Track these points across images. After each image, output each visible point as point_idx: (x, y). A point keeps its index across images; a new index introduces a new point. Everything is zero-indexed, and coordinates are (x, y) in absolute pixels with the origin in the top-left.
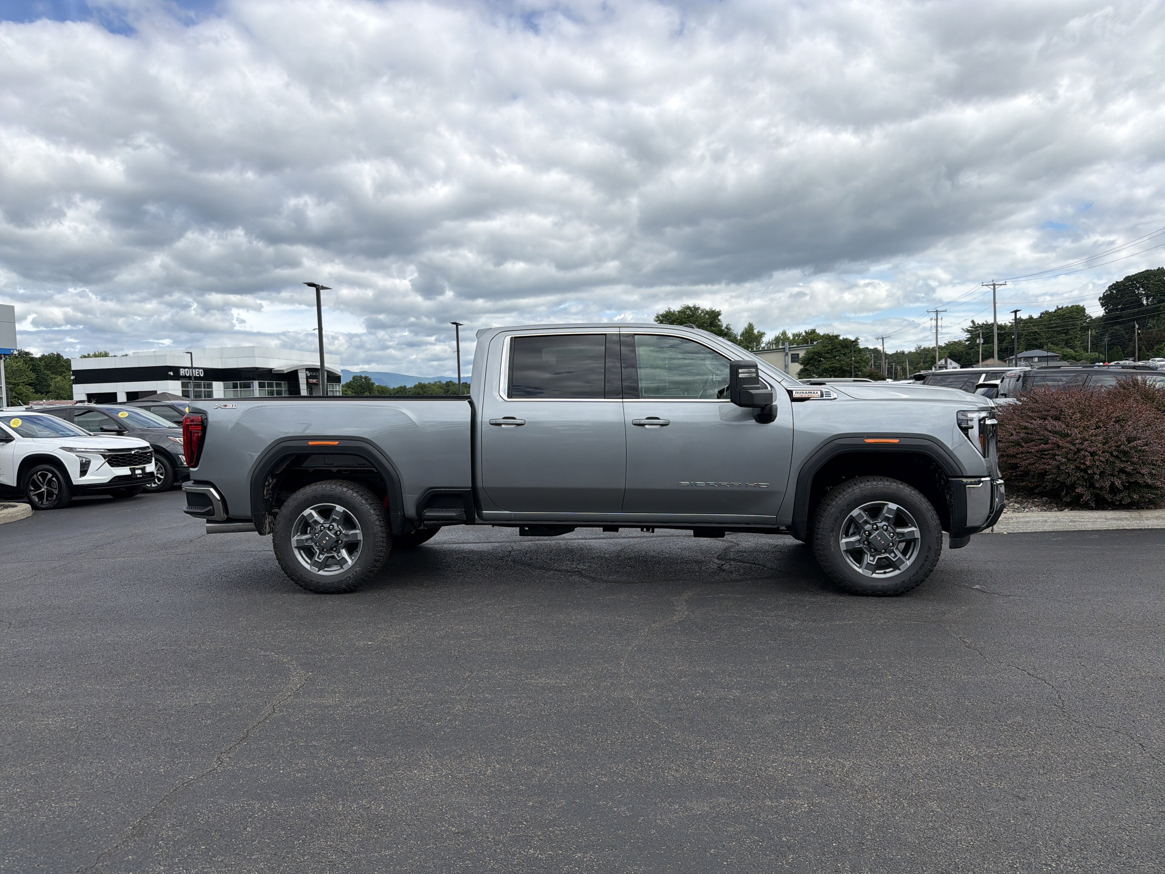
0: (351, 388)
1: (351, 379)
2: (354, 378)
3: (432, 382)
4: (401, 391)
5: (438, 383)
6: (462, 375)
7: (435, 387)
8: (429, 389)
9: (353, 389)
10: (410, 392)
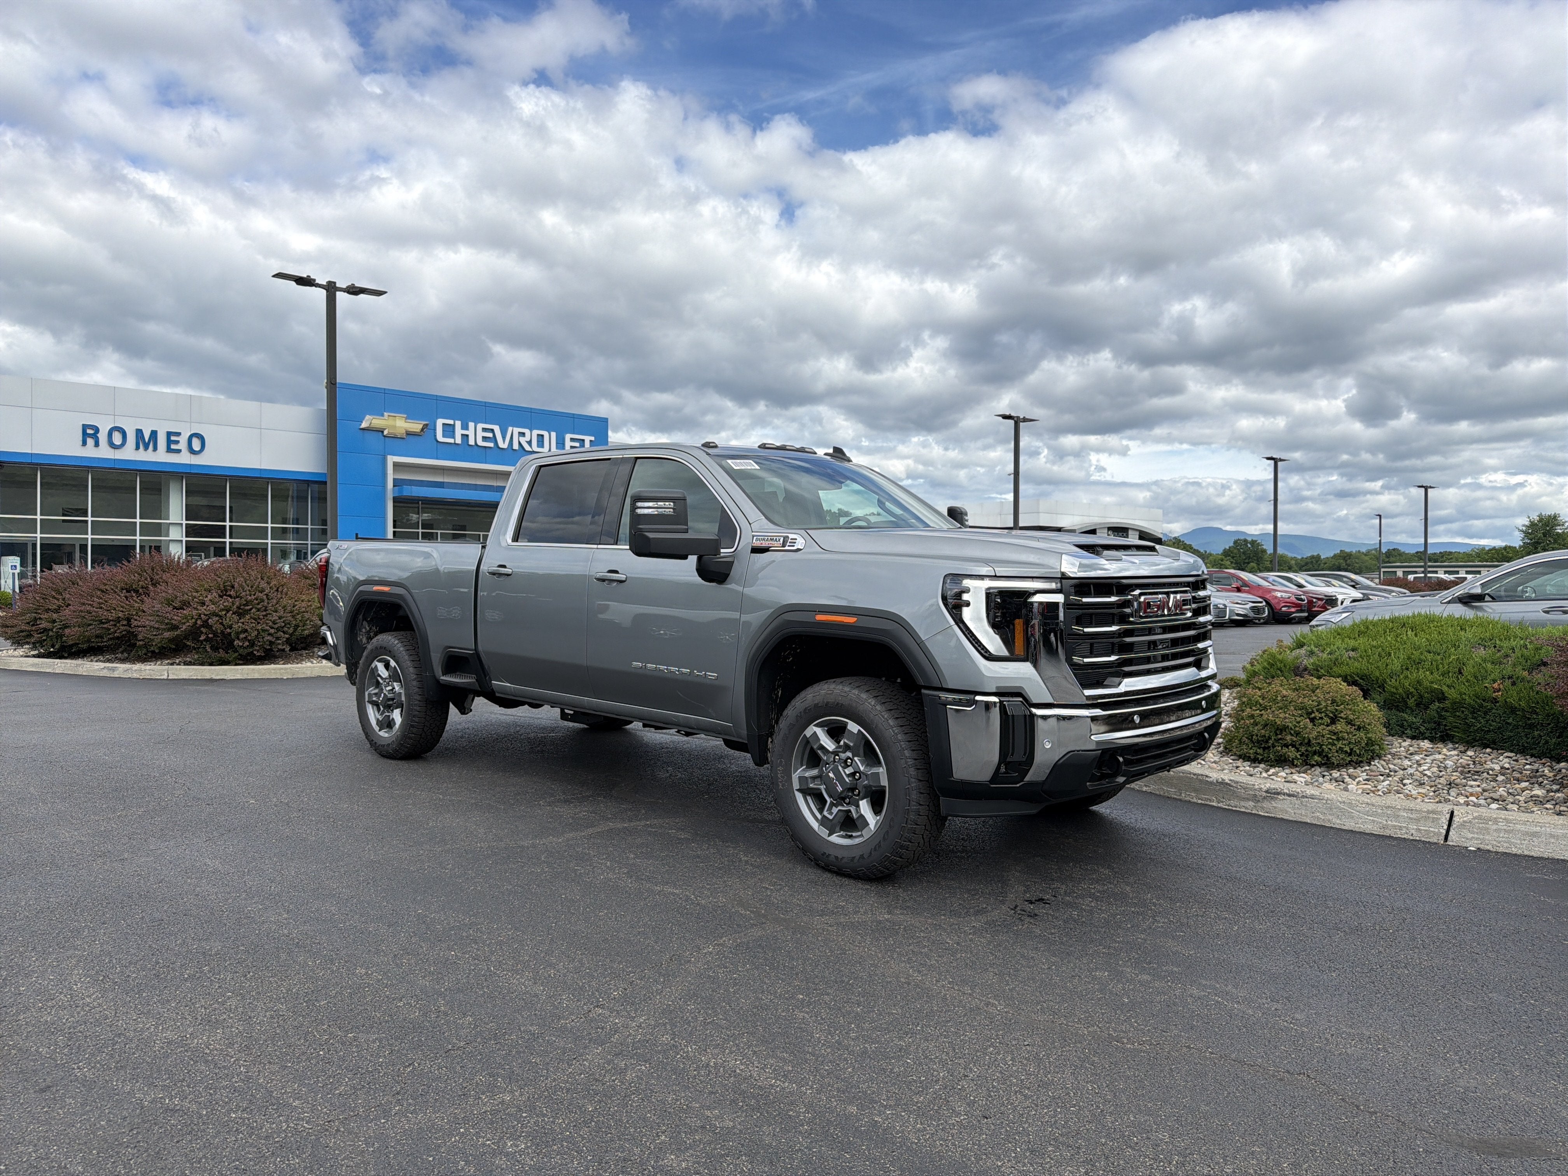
0: (1229, 556)
1: (1232, 544)
2: (1235, 542)
3: (1364, 550)
4: (1312, 562)
5: (1373, 552)
6: (1430, 541)
7: (1367, 558)
8: (1357, 561)
9: (1233, 557)
10: (1326, 563)
